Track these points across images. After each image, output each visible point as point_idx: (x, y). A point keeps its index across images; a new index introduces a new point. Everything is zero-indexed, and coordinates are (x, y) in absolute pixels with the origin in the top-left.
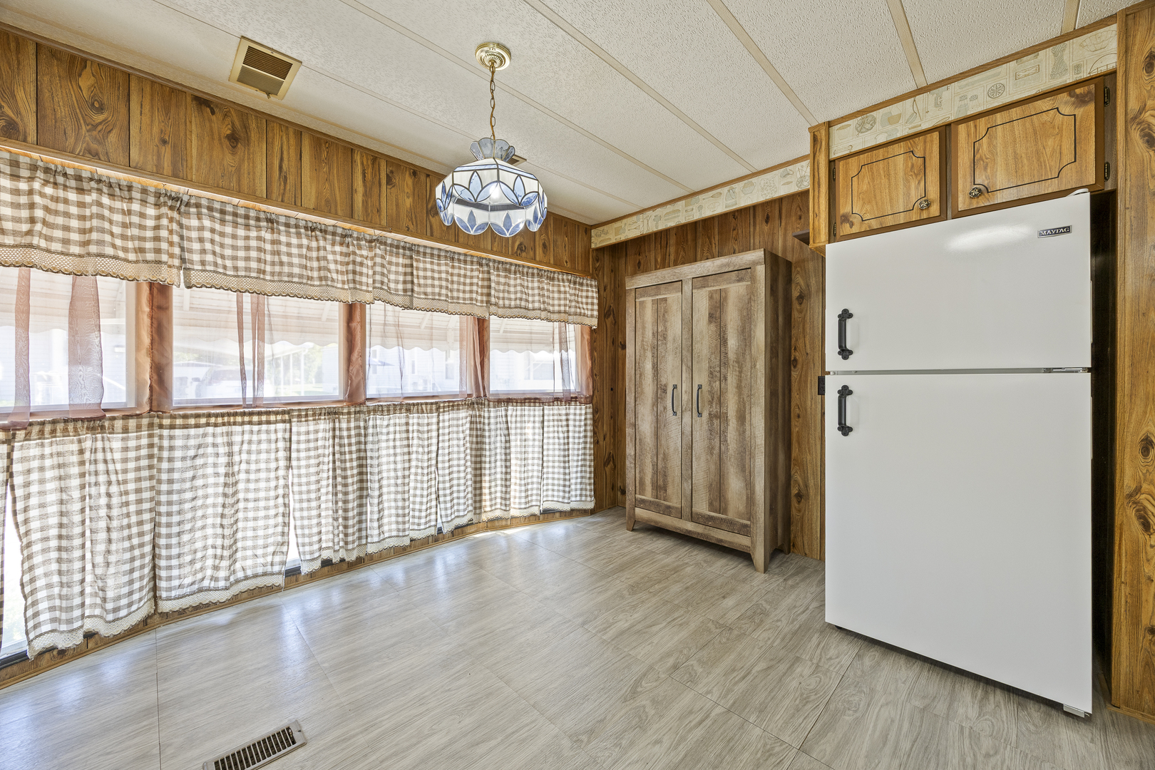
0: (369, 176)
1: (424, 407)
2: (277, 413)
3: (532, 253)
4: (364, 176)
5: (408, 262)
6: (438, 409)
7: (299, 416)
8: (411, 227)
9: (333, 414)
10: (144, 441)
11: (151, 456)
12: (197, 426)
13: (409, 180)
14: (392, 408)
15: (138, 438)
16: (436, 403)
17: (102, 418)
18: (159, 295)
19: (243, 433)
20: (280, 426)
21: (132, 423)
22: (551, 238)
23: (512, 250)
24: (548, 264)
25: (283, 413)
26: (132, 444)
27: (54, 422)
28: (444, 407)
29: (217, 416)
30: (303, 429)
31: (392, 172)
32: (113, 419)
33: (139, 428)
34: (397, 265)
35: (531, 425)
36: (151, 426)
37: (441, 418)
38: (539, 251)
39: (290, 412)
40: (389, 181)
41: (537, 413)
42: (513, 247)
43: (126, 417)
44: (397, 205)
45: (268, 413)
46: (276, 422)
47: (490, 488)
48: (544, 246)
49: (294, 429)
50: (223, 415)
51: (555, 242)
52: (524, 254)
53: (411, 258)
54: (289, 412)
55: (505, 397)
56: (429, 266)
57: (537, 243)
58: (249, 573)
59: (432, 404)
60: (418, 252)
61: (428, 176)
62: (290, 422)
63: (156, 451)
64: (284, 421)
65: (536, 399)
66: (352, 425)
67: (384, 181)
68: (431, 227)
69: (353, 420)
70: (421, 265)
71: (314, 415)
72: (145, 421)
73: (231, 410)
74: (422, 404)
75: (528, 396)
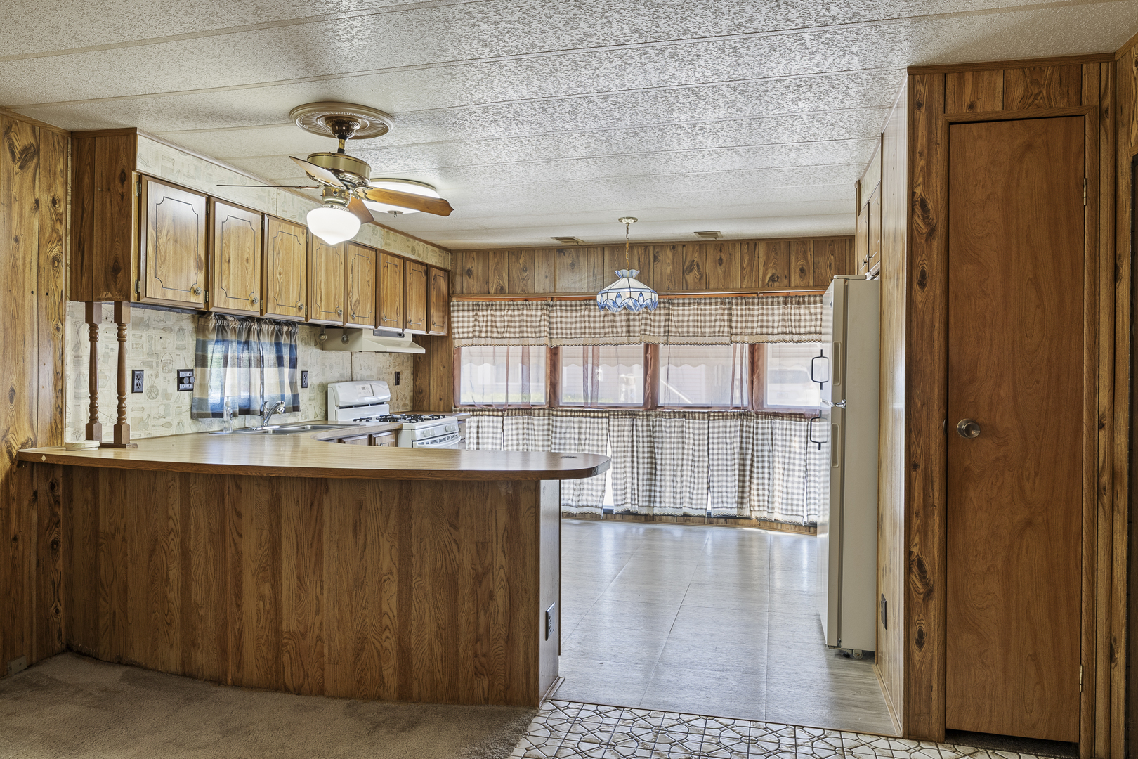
0: (642, 261)
1: (697, 415)
2: (602, 412)
3: (786, 281)
4: (639, 261)
5: (667, 312)
6: (709, 416)
7: (614, 415)
8: (671, 286)
9: (633, 415)
10: (546, 422)
11: (549, 430)
12: (566, 416)
13: (669, 254)
14: (672, 414)
15: (544, 420)
16: (708, 413)
17: (531, 409)
18: (554, 353)
19: (586, 422)
20: (604, 420)
21: (542, 412)
22: (811, 261)
23: (763, 283)
24: (808, 287)
25: (606, 412)
26: (541, 422)
27: (515, 409)
28: (714, 416)
29: (575, 411)
30: (616, 423)
31: (657, 252)
32: (535, 409)
33: (544, 415)
34: (660, 315)
35: (797, 439)
36: (549, 414)
37: (711, 425)
38: (795, 278)
39: (610, 412)
40: (656, 259)
41: (803, 428)
42: (763, 280)
43: (539, 409)
44: (661, 274)
45: (598, 412)
46: (602, 417)
47: (758, 490)
48: (802, 271)
49: (611, 423)
50: (577, 411)
51: (816, 265)
52: (776, 284)
53: (669, 309)
54: (608, 412)
55: (772, 411)
56: (681, 313)
57: (792, 270)
58: (589, 504)
59: (704, 413)
60: (674, 304)
61: (684, 246)
62: (608, 418)
63: (551, 427)
64: (606, 417)
65: (801, 414)
66: (645, 423)
67: (652, 260)
68: (686, 282)
69: (645, 420)
70: (676, 313)
71: (622, 415)
72: (547, 412)
73: (581, 409)
74: (695, 413)
75: (793, 412)
